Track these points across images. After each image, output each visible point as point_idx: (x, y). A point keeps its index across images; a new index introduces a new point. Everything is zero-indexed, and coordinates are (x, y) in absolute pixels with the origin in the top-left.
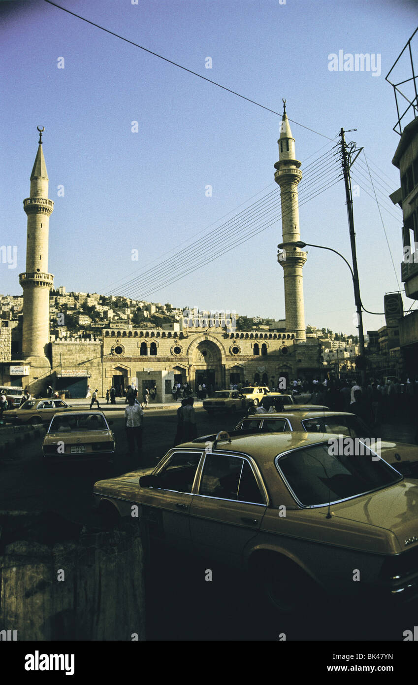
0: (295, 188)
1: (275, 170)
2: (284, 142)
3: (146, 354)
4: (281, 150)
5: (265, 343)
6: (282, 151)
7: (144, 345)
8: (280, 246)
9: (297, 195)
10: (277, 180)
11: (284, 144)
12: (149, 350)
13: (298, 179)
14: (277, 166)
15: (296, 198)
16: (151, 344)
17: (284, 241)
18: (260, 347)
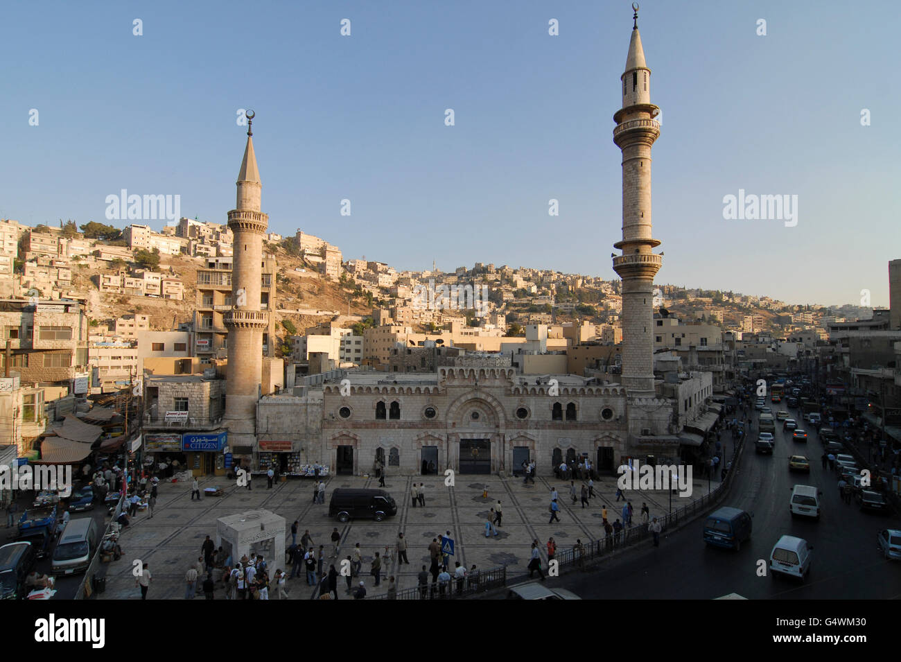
0: (646, 152)
1: (615, 125)
2: (631, 77)
3: (383, 416)
4: (625, 92)
5: (574, 402)
6: (625, 94)
7: (381, 405)
8: (617, 246)
9: (648, 162)
10: (618, 140)
11: (631, 79)
12: (388, 412)
13: (650, 135)
14: (618, 118)
15: (648, 167)
16: (392, 403)
17: (624, 238)
18: (564, 408)
